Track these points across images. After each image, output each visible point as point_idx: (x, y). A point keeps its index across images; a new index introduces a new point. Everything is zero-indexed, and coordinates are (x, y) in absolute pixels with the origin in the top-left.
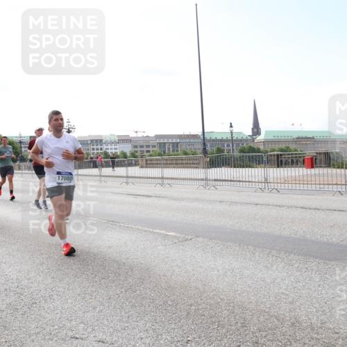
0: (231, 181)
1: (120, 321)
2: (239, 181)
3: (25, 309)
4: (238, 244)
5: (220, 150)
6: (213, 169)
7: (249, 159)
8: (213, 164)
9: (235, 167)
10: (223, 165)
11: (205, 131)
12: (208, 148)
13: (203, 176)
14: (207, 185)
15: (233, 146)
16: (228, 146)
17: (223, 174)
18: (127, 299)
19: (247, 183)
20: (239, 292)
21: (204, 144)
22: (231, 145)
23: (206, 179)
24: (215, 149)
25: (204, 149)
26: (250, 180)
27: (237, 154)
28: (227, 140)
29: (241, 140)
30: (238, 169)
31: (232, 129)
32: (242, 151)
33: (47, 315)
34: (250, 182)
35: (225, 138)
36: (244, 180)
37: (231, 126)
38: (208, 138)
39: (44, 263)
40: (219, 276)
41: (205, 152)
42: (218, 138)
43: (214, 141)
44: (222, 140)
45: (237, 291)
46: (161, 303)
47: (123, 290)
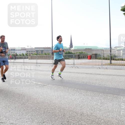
1: (19, 116)
4: (63, 87)
7: (68, 56)
19: (67, 65)
25: (52, 53)
29: (66, 49)
32: (66, 53)
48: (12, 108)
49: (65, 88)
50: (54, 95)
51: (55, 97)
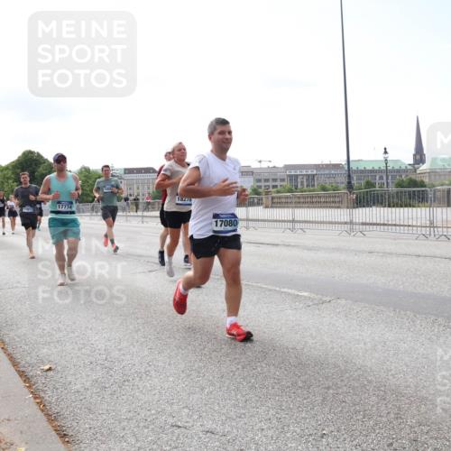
0: (384, 225)
1: (235, 406)
2: (395, 225)
3: (115, 388)
4: (391, 309)
5: (369, 185)
6: (360, 209)
7: (410, 195)
8: (361, 202)
9: (389, 206)
10: (374, 204)
11: (351, 159)
12: (354, 182)
13: (346, 219)
14: (352, 230)
15: (387, 179)
16: (381, 178)
17: (374, 216)
18: (244, 379)
19: (406, 228)
20: (393, 372)
21: (349, 176)
22: (385, 178)
23: (351, 223)
24: (363, 182)
25: (349, 183)
26: (410, 224)
27: (392, 189)
28: (380, 171)
29: (398, 171)
30: (394, 209)
31: (387, 155)
32: (400, 185)
33: (142, 397)
34: (409, 226)
35: (376, 168)
36: (402, 223)
37: (386, 152)
38: (354, 168)
39: (139, 330)
40: (367, 351)
41: (350, 186)
42: (368, 168)
43: (362, 171)
44: (373, 171)
45: (391, 370)
46: (289, 384)
47: (239, 366)
48: (211, 378)
49: (402, 312)
50: (358, 337)
51: (365, 344)
